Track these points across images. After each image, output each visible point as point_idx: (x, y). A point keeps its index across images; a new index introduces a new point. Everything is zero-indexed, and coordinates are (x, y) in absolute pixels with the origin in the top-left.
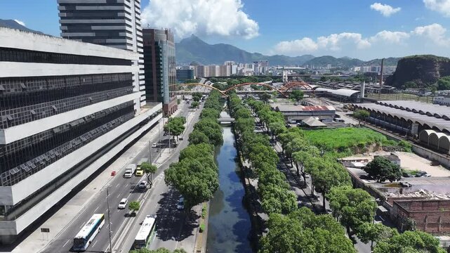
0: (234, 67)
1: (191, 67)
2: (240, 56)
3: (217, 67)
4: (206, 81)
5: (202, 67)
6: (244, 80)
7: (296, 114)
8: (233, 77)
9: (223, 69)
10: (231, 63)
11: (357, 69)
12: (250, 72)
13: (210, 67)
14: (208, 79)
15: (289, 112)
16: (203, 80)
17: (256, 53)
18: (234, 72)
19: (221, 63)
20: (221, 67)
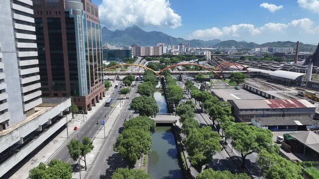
0: (165, 48)
1: (130, 48)
2: (168, 40)
3: (152, 48)
4: (142, 59)
5: (140, 47)
6: (175, 59)
7: (261, 112)
8: (164, 56)
9: (156, 49)
10: (162, 45)
11: (257, 50)
12: (177, 52)
13: (146, 48)
14: (144, 57)
15: (252, 110)
16: (140, 58)
17: (179, 38)
18: (165, 52)
19: (154, 45)
20: (154, 48)
